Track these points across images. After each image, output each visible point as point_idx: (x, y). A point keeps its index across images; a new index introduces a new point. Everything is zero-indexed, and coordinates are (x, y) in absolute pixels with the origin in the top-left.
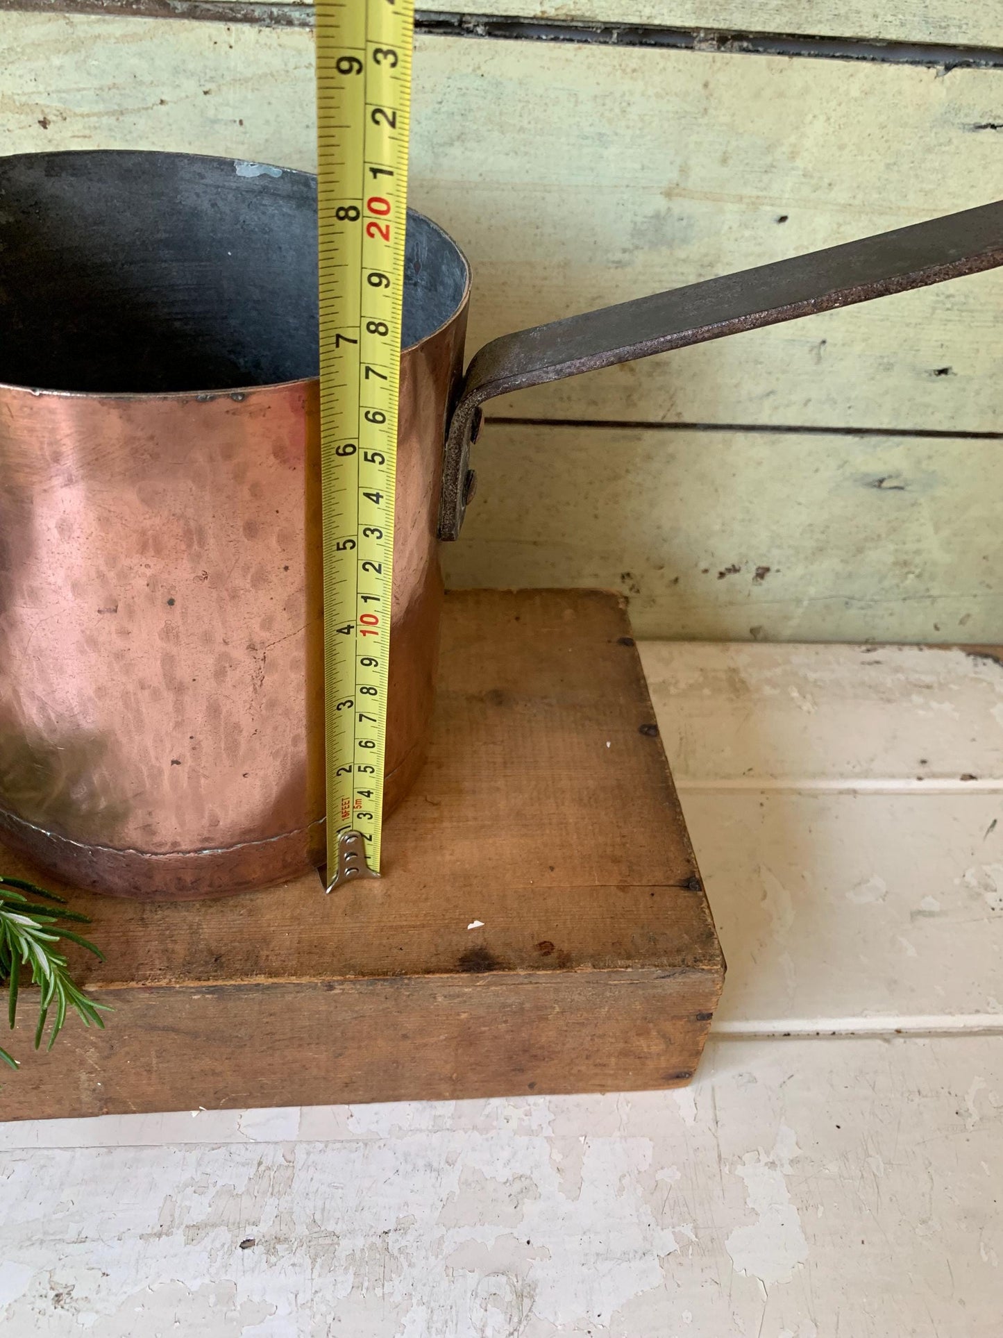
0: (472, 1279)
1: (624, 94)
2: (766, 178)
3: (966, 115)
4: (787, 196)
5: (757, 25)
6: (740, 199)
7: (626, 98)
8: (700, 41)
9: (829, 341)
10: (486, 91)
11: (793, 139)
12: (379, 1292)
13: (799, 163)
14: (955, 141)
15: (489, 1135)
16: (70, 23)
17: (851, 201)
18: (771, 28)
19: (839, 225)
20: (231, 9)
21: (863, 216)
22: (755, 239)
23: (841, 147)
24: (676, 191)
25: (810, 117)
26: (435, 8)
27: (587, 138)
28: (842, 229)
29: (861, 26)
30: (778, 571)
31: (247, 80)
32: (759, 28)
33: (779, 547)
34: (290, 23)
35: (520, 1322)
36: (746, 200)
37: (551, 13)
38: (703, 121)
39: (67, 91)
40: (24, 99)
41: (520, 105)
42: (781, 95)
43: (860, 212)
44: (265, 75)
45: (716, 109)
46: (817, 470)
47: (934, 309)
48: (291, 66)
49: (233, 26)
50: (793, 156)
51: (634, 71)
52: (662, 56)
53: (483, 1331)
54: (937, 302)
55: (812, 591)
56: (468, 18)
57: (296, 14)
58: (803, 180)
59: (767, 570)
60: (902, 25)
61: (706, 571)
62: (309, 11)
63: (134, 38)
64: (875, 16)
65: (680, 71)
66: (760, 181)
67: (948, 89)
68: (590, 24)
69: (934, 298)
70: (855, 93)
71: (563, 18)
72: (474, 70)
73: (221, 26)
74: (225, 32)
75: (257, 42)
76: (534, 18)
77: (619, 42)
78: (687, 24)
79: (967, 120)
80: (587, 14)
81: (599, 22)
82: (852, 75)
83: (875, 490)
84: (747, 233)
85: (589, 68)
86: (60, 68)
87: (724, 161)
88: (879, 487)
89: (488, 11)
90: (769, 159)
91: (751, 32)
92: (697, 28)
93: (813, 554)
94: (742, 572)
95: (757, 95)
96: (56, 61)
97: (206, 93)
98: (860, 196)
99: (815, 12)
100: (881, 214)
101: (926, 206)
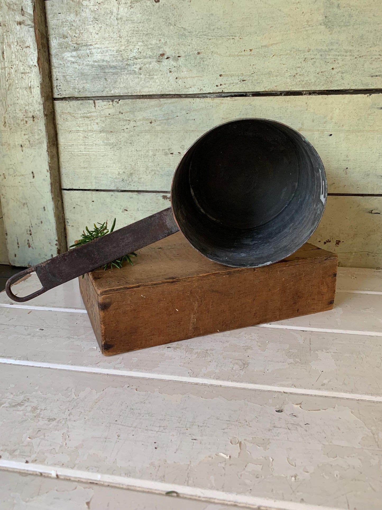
0: (230, 360)
1: (285, 107)
2: (325, 125)
3: (378, 105)
4: (331, 129)
5: (318, 89)
6: (319, 130)
7: (287, 108)
8: (304, 94)
9: (348, 168)
10: (252, 109)
11: (331, 115)
12: (204, 359)
13: (333, 120)
14: (376, 112)
15: (239, 339)
16: (160, 101)
17: (349, 129)
18: (322, 89)
19: (347, 136)
20: (195, 96)
21: (353, 133)
22: (324, 140)
23: (344, 116)
24: (301, 129)
25: (335, 109)
26: (240, 91)
27: (277, 118)
28: (348, 137)
29: (345, 87)
30: (343, 242)
31: (196, 110)
32: (319, 89)
33: (342, 233)
34: (207, 97)
35: (244, 368)
36: (320, 131)
37: (267, 90)
38: (307, 112)
39: (157, 115)
40: (147, 118)
41: (260, 111)
42: (326, 104)
43: (352, 132)
44: (201, 109)
45: (309, 109)
46: (351, 208)
47: (379, 157)
48: (207, 106)
49: (195, 99)
50: (331, 119)
51: (288, 101)
52: (295, 97)
53: (232, 368)
54: (380, 155)
55: (355, 249)
56: (248, 93)
57: (209, 96)
58: (335, 125)
59: (340, 241)
60: (356, 85)
61: (320, 241)
62: (212, 95)
63: (173, 103)
64: (349, 84)
65: (299, 100)
66: (323, 126)
67: (371, 99)
68: (277, 92)
69: (379, 154)
70: (346, 102)
71: (270, 91)
72: (249, 104)
73: (192, 99)
74: (193, 100)
75: (200, 102)
76: (263, 92)
77: (285, 95)
78: (300, 90)
79: (378, 107)
80: (276, 90)
81: (279, 91)
82: (344, 98)
83: (370, 214)
84: (321, 139)
85: (277, 101)
86: (157, 110)
87: (313, 121)
88: (372, 213)
89: (252, 91)
90: (325, 120)
91: (317, 91)
92: (303, 91)
93: (354, 236)
94: (331, 242)
95: (320, 105)
96: (156, 109)
97: (187, 114)
98: (352, 128)
99: (332, 84)
100: (358, 132)
101: (371, 130)
